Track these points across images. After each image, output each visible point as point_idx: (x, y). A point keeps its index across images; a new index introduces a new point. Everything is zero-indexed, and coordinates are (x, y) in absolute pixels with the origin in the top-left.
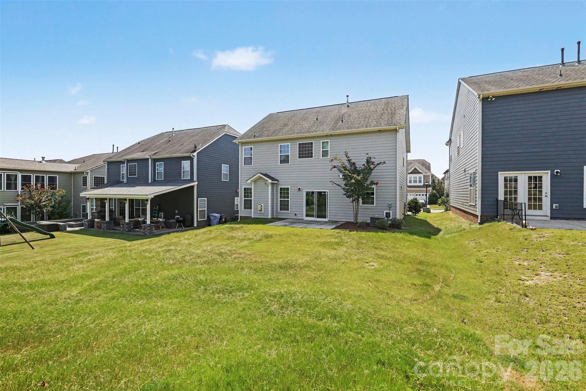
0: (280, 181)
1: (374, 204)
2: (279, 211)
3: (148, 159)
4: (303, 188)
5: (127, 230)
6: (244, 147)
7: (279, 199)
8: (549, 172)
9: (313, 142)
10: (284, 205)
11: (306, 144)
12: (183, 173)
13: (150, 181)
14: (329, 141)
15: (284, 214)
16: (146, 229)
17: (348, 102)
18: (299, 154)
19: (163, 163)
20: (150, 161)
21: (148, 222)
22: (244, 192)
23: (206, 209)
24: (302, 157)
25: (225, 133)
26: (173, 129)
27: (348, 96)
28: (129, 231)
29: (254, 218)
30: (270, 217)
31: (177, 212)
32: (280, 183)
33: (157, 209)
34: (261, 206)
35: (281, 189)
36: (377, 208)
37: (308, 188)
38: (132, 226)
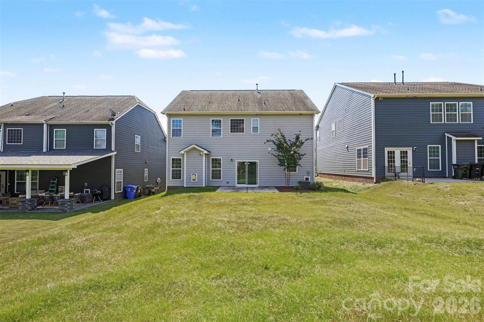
0: (212, 152)
1: (296, 172)
2: (211, 180)
3: (43, 124)
4: (235, 159)
5: (30, 208)
6: (172, 119)
7: (211, 169)
8: (411, 148)
9: (244, 119)
10: (216, 174)
11: (237, 120)
12: (96, 143)
13: (45, 150)
14: (259, 119)
15: (215, 182)
16: (66, 205)
17: (257, 89)
18: (231, 129)
19: (65, 130)
20: (45, 126)
21: (67, 197)
22: (172, 162)
23: (122, 181)
24: (234, 132)
25: (138, 104)
26: (64, 93)
27: (257, 84)
28: (33, 209)
29: (186, 187)
30: (204, 186)
31: (86, 184)
32: (212, 154)
33: (56, 182)
34: (195, 175)
35: (213, 160)
36: (299, 174)
37: (240, 159)
38: (36, 202)
